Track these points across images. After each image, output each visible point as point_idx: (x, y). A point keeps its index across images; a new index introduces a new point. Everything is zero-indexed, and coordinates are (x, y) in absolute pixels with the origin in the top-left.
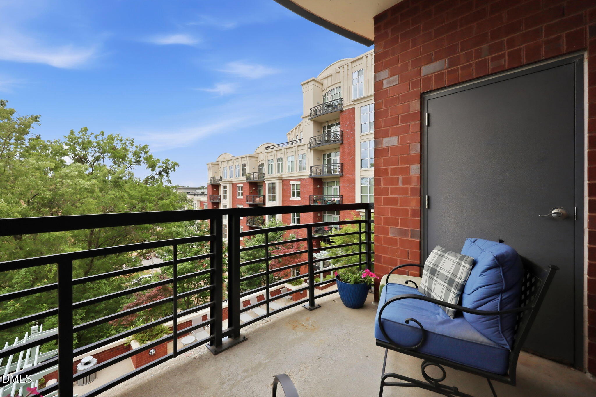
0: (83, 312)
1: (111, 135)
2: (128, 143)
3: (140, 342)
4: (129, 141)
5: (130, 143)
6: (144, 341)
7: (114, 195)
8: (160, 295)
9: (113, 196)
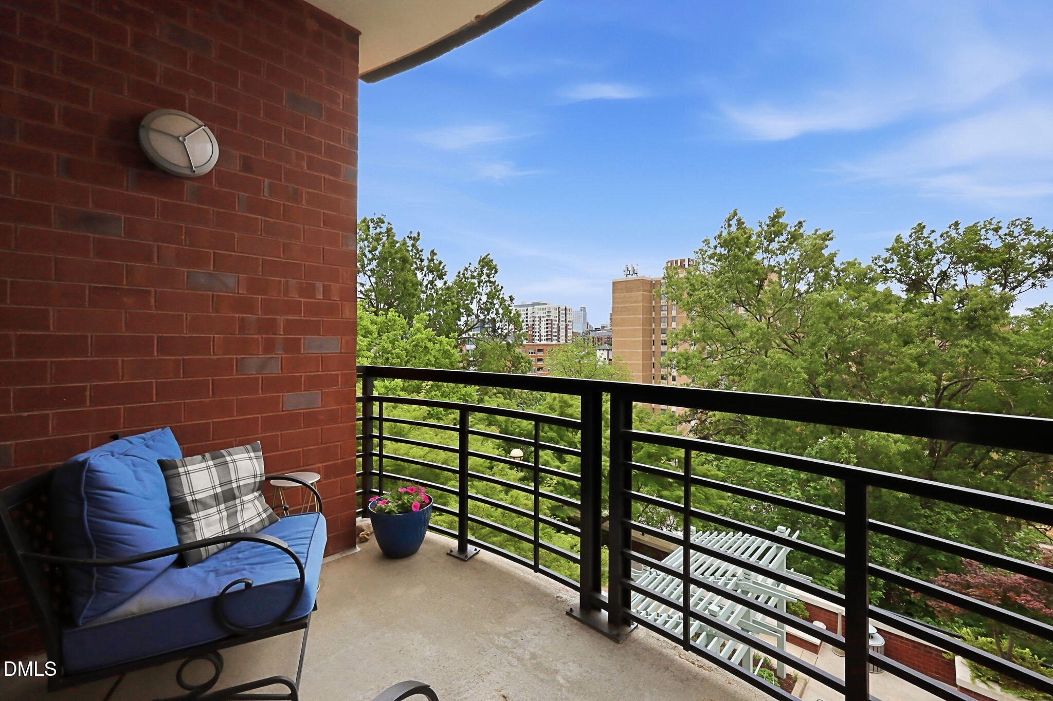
0: (902, 552)
1: (975, 225)
2: (1017, 231)
3: (972, 671)
4: (1019, 227)
5: (1024, 230)
6: (984, 676)
7: (967, 347)
8: (1032, 595)
9: (966, 350)
